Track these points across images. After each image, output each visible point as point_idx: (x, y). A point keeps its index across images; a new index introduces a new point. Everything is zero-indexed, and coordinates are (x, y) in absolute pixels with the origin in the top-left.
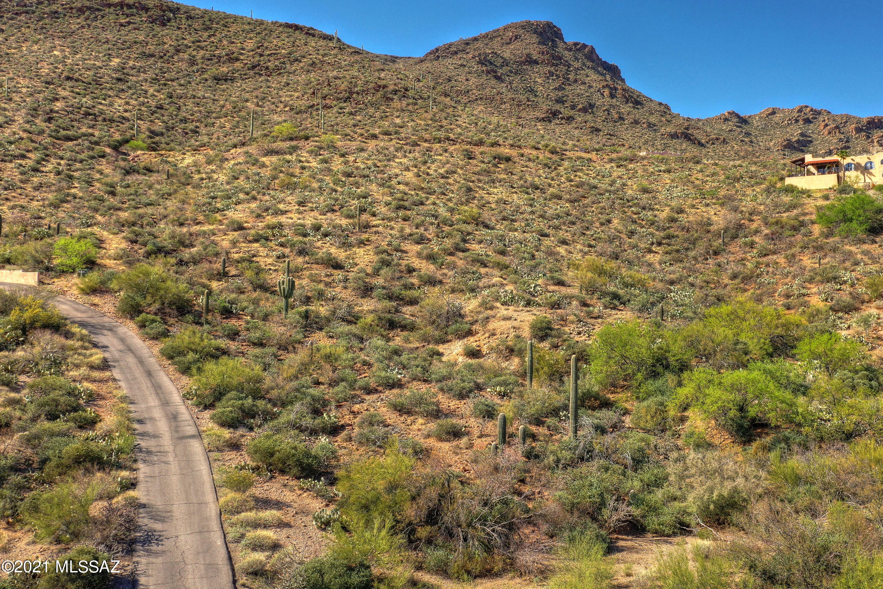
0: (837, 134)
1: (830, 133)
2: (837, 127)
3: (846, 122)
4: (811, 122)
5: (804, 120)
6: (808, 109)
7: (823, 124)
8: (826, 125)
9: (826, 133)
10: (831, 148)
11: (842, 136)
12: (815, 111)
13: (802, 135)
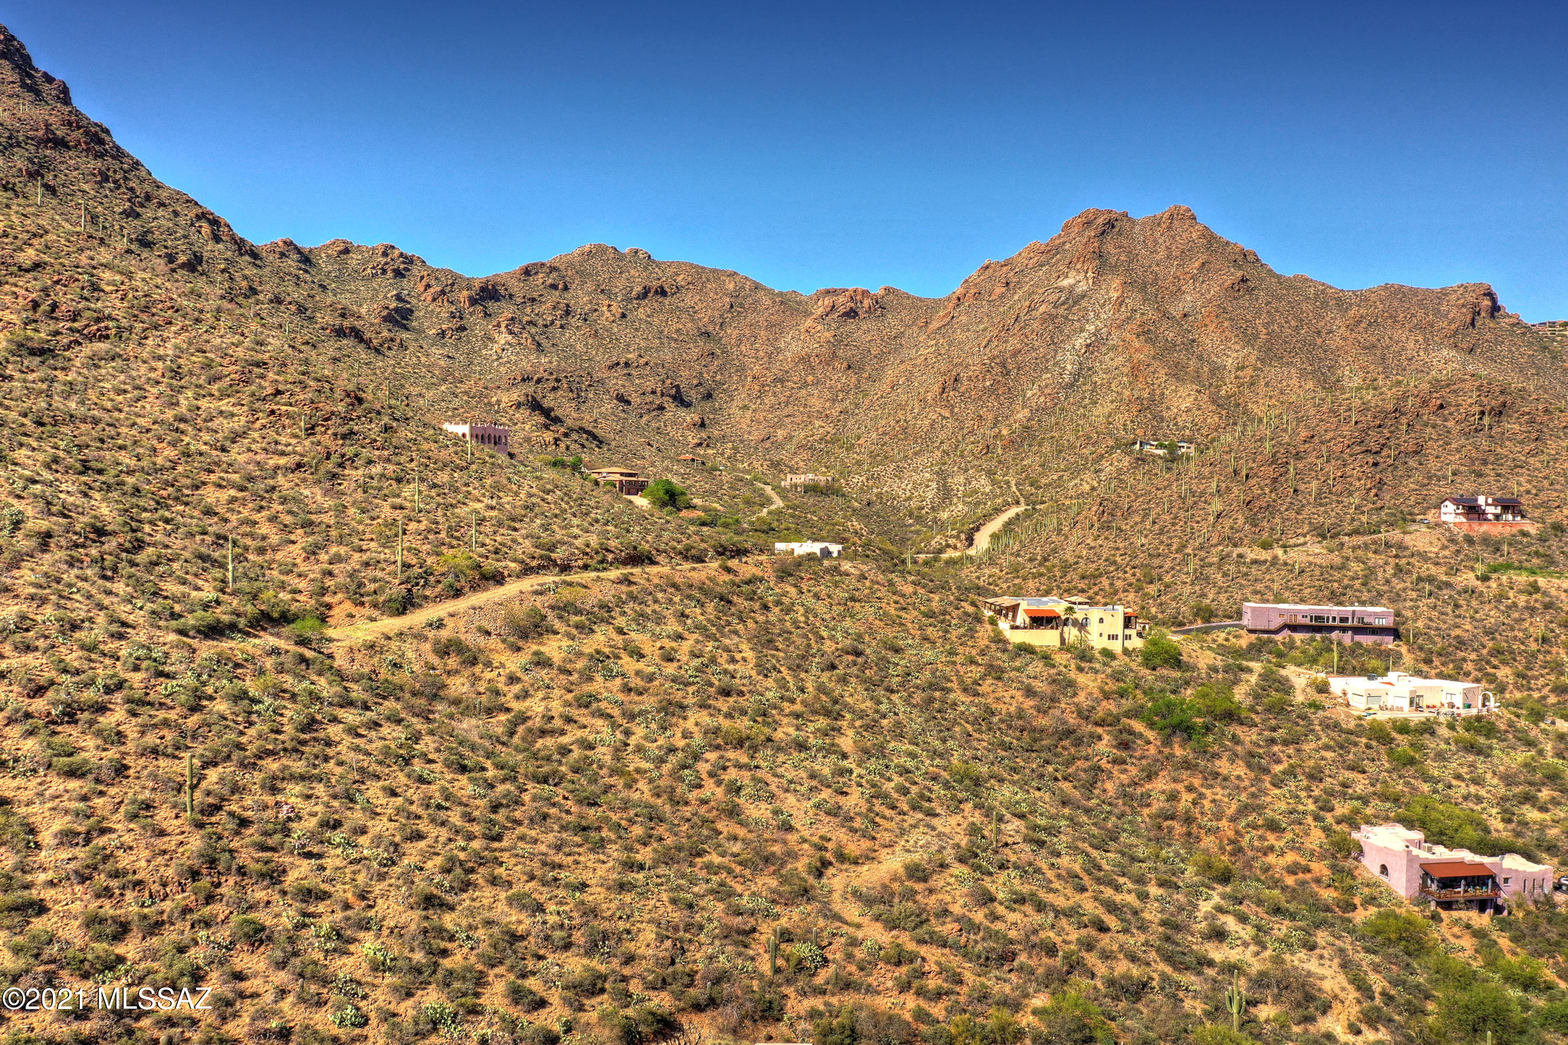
0: (446, 304)
1: (434, 300)
2: (443, 292)
3: (453, 285)
4: (403, 276)
5: (394, 270)
6: (397, 253)
7: (424, 283)
8: (428, 286)
9: (430, 298)
10: (444, 327)
11: (453, 309)
12: (406, 258)
13: (399, 298)
